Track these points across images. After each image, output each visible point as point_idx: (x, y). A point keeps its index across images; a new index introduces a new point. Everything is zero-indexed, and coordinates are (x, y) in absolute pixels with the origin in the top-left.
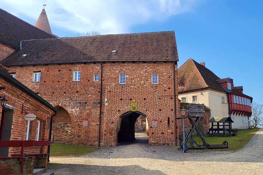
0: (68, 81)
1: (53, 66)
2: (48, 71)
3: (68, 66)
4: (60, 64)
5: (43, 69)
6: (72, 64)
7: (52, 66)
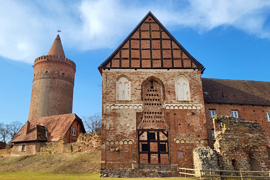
0: (263, 120)
1: (248, 106)
2: (244, 110)
3: (260, 107)
4: (253, 105)
5: (239, 108)
6: (263, 106)
7: (246, 106)
